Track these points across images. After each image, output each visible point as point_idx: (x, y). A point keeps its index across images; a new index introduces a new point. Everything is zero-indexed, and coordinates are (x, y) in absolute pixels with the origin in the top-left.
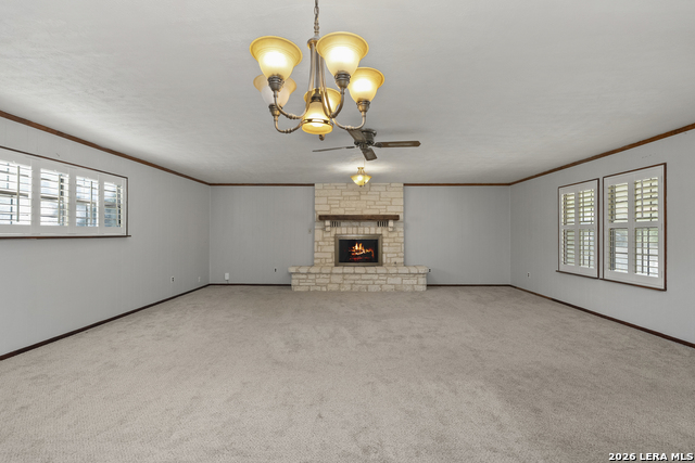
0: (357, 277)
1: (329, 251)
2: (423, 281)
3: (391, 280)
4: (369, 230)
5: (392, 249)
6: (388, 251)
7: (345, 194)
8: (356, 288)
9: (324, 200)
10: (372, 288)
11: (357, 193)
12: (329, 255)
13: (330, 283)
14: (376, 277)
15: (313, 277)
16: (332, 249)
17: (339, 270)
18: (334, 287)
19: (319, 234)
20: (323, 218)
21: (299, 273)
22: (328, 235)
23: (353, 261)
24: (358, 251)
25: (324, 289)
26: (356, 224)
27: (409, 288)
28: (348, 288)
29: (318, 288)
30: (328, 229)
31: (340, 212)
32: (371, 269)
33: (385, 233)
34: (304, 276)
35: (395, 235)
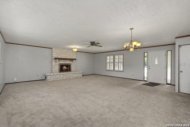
0: (67, 75)
2: (82, 75)
3: (75, 75)
4: (68, 62)
5: (73, 67)
7: (62, 52)
8: (67, 78)
9: (55, 53)
10: (71, 77)
11: (65, 52)
12: (57, 70)
13: (60, 77)
14: (72, 74)
15: (55, 76)
16: (58, 68)
17: (60, 74)
18: (61, 78)
19: (54, 63)
20: (56, 59)
21: (51, 75)
22: (57, 64)
23: (63, 71)
24: (64, 68)
25: (58, 79)
26: (65, 61)
27: (79, 77)
28: (65, 78)
29: (57, 79)
30: (57, 62)
31: (60, 57)
32: (68, 73)
33: (72, 63)
34: (52, 76)
35: (74, 64)
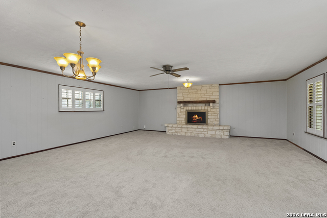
0: (193, 130)
1: (183, 117)
2: (227, 133)
3: (210, 132)
4: (201, 108)
5: (213, 117)
6: (210, 118)
7: (190, 91)
8: (193, 135)
9: (181, 95)
10: (201, 135)
11: (196, 91)
12: (183, 119)
13: (182, 131)
14: (202, 130)
15: (174, 128)
16: (184, 116)
17: (186, 126)
18: (183, 134)
19: (179, 110)
20: (179, 102)
21: (168, 127)
22: (183, 110)
23: (193, 122)
24: (195, 118)
25: (179, 134)
26: (195, 105)
27: (219, 137)
28: (189, 135)
29: (176, 134)
30: (182, 107)
31: (186, 100)
32: (200, 127)
33: (209, 109)
34: (171, 128)
35: (214, 110)
